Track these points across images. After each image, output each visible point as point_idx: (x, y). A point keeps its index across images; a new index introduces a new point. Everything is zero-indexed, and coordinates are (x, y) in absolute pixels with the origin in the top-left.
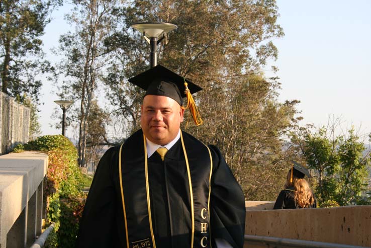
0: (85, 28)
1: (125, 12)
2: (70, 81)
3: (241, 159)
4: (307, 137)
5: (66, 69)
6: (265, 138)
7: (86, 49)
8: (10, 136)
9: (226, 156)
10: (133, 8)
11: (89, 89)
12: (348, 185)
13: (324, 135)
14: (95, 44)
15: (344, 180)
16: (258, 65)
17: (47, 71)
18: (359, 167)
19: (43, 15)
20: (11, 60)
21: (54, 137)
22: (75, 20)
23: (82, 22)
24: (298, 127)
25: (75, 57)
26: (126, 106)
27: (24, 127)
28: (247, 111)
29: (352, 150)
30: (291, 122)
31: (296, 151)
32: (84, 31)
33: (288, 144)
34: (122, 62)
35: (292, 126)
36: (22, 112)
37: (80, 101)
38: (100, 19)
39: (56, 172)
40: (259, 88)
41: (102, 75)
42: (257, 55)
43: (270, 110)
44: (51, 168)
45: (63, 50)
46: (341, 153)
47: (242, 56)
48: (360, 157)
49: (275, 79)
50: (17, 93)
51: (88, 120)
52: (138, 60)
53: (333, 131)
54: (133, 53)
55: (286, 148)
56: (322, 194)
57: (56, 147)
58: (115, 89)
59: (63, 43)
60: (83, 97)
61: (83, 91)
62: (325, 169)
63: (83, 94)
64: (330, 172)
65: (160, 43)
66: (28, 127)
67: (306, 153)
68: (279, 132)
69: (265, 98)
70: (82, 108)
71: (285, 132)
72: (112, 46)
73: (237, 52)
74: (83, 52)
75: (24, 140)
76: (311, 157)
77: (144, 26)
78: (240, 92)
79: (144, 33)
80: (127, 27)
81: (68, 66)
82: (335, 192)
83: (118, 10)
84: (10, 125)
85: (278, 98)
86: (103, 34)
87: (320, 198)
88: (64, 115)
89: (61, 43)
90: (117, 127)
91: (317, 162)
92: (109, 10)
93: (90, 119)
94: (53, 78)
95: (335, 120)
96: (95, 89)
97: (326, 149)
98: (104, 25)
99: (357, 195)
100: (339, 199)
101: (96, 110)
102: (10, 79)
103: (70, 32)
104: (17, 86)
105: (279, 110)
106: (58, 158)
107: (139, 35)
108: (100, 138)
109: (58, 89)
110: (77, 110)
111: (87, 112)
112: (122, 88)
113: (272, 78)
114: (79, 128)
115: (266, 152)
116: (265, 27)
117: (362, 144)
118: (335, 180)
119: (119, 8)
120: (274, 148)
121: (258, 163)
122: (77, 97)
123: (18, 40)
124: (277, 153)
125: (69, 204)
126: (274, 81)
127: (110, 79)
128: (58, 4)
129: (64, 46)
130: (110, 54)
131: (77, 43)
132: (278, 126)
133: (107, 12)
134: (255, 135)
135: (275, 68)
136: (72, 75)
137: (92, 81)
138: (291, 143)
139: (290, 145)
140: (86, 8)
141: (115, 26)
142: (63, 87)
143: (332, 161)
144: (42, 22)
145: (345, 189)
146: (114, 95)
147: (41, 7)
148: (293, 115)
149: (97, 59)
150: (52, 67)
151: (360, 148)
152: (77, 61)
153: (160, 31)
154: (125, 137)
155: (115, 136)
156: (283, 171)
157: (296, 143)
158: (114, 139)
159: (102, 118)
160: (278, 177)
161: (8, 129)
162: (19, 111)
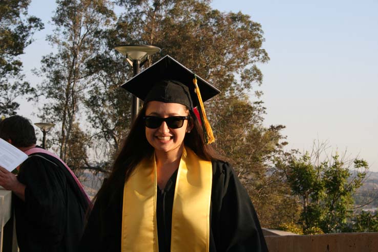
0: (67, 49)
1: (107, 34)
2: (52, 104)
4: (291, 162)
5: (48, 90)
6: (249, 163)
7: (67, 72)
10: (116, 30)
11: (71, 111)
12: (333, 211)
13: (308, 161)
14: (77, 66)
15: (329, 206)
16: (242, 89)
17: (27, 92)
18: (344, 194)
19: (24, 36)
22: (57, 42)
23: (64, 44)
24: (283, 152)
25: (57, 77)
26: (108, 129)
28: (231, 136)
29: (337, 177)
30: (276, 147)
31: (280, 177)
33: (272, 169)
34: (105, 85)
35: (277, 151)
37: (61, 123)
38: (83, 41)
40: (244, 112)
41: (84, 98)
42: (241, 79)
43: (254, 135)
45: (44, 70)
46: (326, 179)
47: (226, 80)
48: (345, 183)
49: (259, 103)
51: (69, 143)
52: (121, 82)
53: (318, 157)
54: (116, 76)
55: (271, 173)
56: (307, 220)
58: (96, 112)
59: (45, 65)
60: (65, 119)
61: (65, 111)
62: (310, 195)
63: (64, 116)
64: (315, 199)
65: (143, 66)
67: (291, 179)
68: (264, 157)
69: (249, 122)
70: (63, 132)
71: (269, 157)
72: (95, 68)
73: (222, 76)
74: (65, 74)
76: (296, 183)
77: (127, 49)
78: (224, 116)
79: (127, 55)
80: (109, 49)
81: (49, 88)
82: (319, 219)
83: (100, 32)
85: (263, 123)
86: (86, 56)
87: (304, 224)
88: (44, 138)
89: (43, 64)
91: (301, 188)
92: (92, 32)
93: (72, 142)
94: (34, 98)
95: (320, 146)
96: (77, 112)
97: (311, 175)
98: (86, 46)
99: (343, 222)
100: (323, 226)
101: (77, 133)
103: (52, 54)
105: (264, 135)
107: (121, 58)
108: (81, 161)
109: (38, 111)
110: (57, 133)
111: (68, 135)
112: (105, 111)
113: (256, 103)
114: (59, 151)
115: (250, 177)
116: (250, 51)
117: (347, 170)
118: (319, 206)
119: (101, 30)
120: (258, 174)
122: (59, 120)
124: (261, 179)
126: (258, 105)
127: (92, 102)
129: (46, 68)
130: (92, 76)
131: (58, 65)
132: (263, 152)
133: (90, 34)
134: (239, 160)
135: (258, 94)
136: (53, 97)
137: (74, 103)
138: (276, 168)
139: (275, 170)
140: (69, 30)
141: (97, 48)
142: (44, 109)
143: (317, 187)
144: (23, 44)
145: (330, 216)
146: (96, 118)
147: (22, 28)
148: (278, 140)
149: (79, 82)
150: (33, 88)
151: (345, 174)
152: (58, 83)
153: (143, 54)
154: (106, 161)
155: (97, 160)
156: (267, 197)
157: (281, 169)
158: (95, 163)
159: (83, 141)
160: (261, 203)
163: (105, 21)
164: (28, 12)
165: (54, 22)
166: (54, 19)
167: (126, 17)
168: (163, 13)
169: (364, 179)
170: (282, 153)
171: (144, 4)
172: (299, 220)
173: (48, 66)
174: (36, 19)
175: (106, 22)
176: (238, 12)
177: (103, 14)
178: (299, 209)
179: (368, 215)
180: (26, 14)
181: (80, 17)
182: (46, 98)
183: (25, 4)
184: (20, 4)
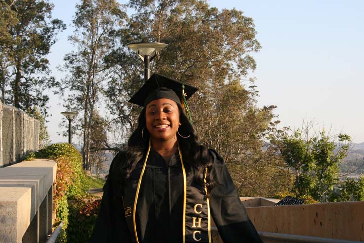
0: (87, 47)
2: (75, 95)
3: (226, 160)
4: (284, 138)
5: (70, 84)
6: (247, 140)
7: (88, 66)
8: (22, 145)
10: (128, 29)
11: (91, 100)
12: (322, 180)
13: (299, 137)
14: (96, 61)
15: (318, 176)
16: (239, 75)
17: (53, 86)
18: (331, 164)
19: (49, 37)
20: (22, 77)
21: (61, 146)
22: (77, 41)
23: (83, 42)
25: (79, 72)
26: (124, 115)
27: (35, 137)
28: (230, 117)
29: (324, 150)
30: (269, 125)
31: (275, 151)
32: (85, 50)
33: (266, 145)
34: (120, 77)
35: (271, 129)
36: (33, 124)
37: (84, 111)
38: (100, 40)
39: (64, 177)
40: (242, 95)
41: (103, 89)
42: (238, 67)
43: (250, 115)
44: (59, 174)
45: (67, 66)
46: (315, 152)
47: (224, 69)
48: (331, 155)
49: (253, 87)
50: (27, 106)
51: (91, 129)
52: (134, 74)
53: (307, 133)
54: (129, 69)
55: (266, 148)
56: (299, 188)
57: (63, 154)
58: (114, 100)
59: (68, 62)
60: (87, 108)
61: (86, 101)
62: (301, 167)
63: (86, 105)
64: (306, 169)
65: (153, 60)
66: (38, 137)
67: (284, 153)
68: (259, 134)
69: (245, 104)
70: (85, 119)
71: (264, 135)
72: (111, 62)
73: (220, 66)
74: (86, 69)
75: (35, 149)
76: (289, 156)
77: (138, 46)
78: (223, 101)
79: (138, 52)
80: (123, 46)
81: (72, 81)
82: (310, 187)
83: (114, 31)
84: (22, 136)
85: (257, 104)
86: (102, 52)
87: (297, 192)
88: (69, 125)
89: (65, 61)
90: (117, 134)
91: (293, 161)
92: (108, 31)
93: (93, 127)
94: (60, 92)
95: (309, 123)
96: (97, 101)
97: (301, 149)
98: (103, 44)
99: (330, 189)
100: (314, 193)
101: (98, 119)
102: (21, 94)
103: (73, 52)
104: (28, 100)
105: (258, 115)
106: (65, 165)
107: (134, 53)
108: (102, 144)
109: (64, 101)
110: (81, 120)
111: (90, 122)
112: (121, 99)
113: (250, 87)
114: (83, 135)
115: (248, 152)
116: (246, 42)
117: (333, 143)
118: (310, 176)
119: (115, 29)
120: (256, 149)
121: (242, 162)
122: (81, 109)
123: (27, 60)
124: (258, 154)
125: (76, 204)
126: (252, 89)
127: (110, 91)
128: (61, 28)
129: (68, 64)
130: (109, 70)
131: (79, 61)
132: (258, 129)
133: (106, 33)
134: (238, 138)
136: (76, 89)
137: (94, 94)
138: (271, 144)
139: (269, 146)
140: (88, 30)
141: (112, 45)
142: (68, 99)
143: (307, 159)
144: (48, 43)
145: (319, 184)
146: (114, 105)
147: (47, 30)
148: (271, 119)
149: (97, 75)
150: (57, 82)
151: (331, 147)
152: (80, 76)
153: (152, 50)
154: (124, 142)
155: (115, 142)
156: (264, 169)
157: (275, 144)
158: (114, 145)
159: (103, 126)
160: (259, 174)
161: (21, 140)
162: (30, 123)
163: (119, 21)
164: (52, 16)
165: (74, 24)
166: (74, 22)
167: (137, 18)
168: (168, 12)
169: (348, 151)
170: (275, 130)
171: (151, 5)
172: (293, 189)
173: (71, 62)
174: (59, 21)
175: (120, 23)
176: (232, 9)
177: (116, 15)
178: (292, 179)
179: (352, 182)
180: (50, 17)
181: (97, 19)
182: (70, 90)
183: (49, 9)
184: (44, 9)
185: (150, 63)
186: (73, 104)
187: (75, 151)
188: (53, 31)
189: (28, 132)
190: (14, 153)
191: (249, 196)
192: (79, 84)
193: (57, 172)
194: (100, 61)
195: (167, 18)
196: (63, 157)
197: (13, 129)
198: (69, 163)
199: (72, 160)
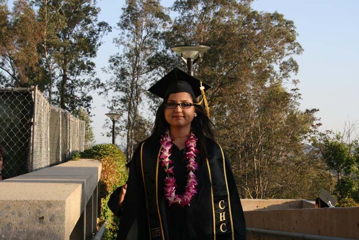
0: (131, 50)
1: (164, 35)
2: (119, 96)
3: (268, 161)
4: (326, 141)
5: (115, 85)
6: (289, 142)
7: (132, 69)
8: (68, 145)
9: (255, 160)
10: (172, 32)
11: (135, 102)
13: (341, 140)
14: (140, 63)
16: (281, 78)
17: (98, 87)
19: (94, 40)
20: (68, 79)
21: (105, 146)
22: (122, 43)
23: (128, 45)
25: (123, 74)
27: (80, 138)
28: (272, 120)
30: (311, 128)
31: (316, 154)
32: (130, 52)
33: (309, 147)
35: (312, 132)
36: (78, 125)
37: (127, 112)
38: (144, 42)
39: (108, 177)
40: (284, 98)
42: (280, 69)
43: (292, 118)
44: (104, 174)
45: (113, 69)
46: (357, 155)
47: (266, 71)
49: (295, 90)
50: (73, 108)
51: (134, 130)
53: (349, 136)
55: (308, 151)
56: (341, 191)
57: (107, 155)
58: (157, 102)
59: (112, 64)
60: (130, 109)
61: (130, 103)
62: (343, 169)
63: (130, 106)
64: (347, 172)
65: (196, 63)
66: (83, 137)
67: (325, 156)
68: (301, 137)
69: (287, 107)
70: (129, 119)
71: (306, 137)
72: (155, 65)
73: (261, 68)
74: (130, 71)
75: (80, 149)
76: (330, 159)
77: (182, 49)
78: (265, 103)
79: (182, 54)
80: (166, 48)
81: (117, 83)
82: (352, 190)
83: (158, 34)
84: (68, 137)
85: (299, 107)
86: (146, 55)
87: (338, 194)
88: (113, 126)
89: (110, 63)
91: (335, 164)
93: (136, 128)
95: (351, 126)
96: (140, 103)
97: (343, 151)
98: (147, 47)
100: (356, 196)
101: (141, 120)
102: (67, 96)
103: (118, 54)
104: (73, 101)
106: (110, 165)
107: (177, 55)
109: (108, 103)
110: (125, 121)
111: (133, 123)
113: (292, 90)
114: (126, 137)
115: (289, 155)
116: (287, 45)
118: (352, 179)
119: (159, 32)
120: (297, 152)
121: (283, 164)
122: (125, 110)
124: (299, 156)
126: (295, 92)
128: (107, 31)
129: (113, 66)
130: (153, 72)
131: (124, 63)
132: (300, 132)
133: (150, 35)
134: (280, 140)
135: (295, 82)
136: (120, 91)
137: (137, 95)
138: (312, 146)
139: (311, 149)
140: (132, 33)
141: (156, 48)
142: (113, 101)
143: (349, 162)
144: (94, 46)
146: (156, 107)
147: (93, 33)
148: (313, 122)
149: (141, 77)
150: (102, 83)
152: (124, 78)
153: (196, 53)
157: (317, 147)
159: (146, 127)
160: (300, 177)
161: (67, 140)
162: (75, 125)
163: (162, 24)
164: (98, 20)
165: (119, 27)
166: (119, 25)
167: (180, 20)
168: (211, 15)
170: (316, 133)
171: (194, 9)
172: (334, 191)
174: (105, 23)
175: (164, 25)
176: (274, 12)
177: (160, 18)
178: (334, 182)
181: (142, 22)
182: (114, 92)
183: (95, 13)
184: (90, 12)
185: (194, 66)
186: (117, 105)
187: (120, 151)
188: (99, 34)
189: (74, 133)
190: (60, 153)
191: (290, 198)
192: (123, 86)
193: (102, 172)
194: (143, 64)
195: (210, 21)
196: (107, 158)
197: (59, 130)
198: (114, 164)
199: (116, 160)
